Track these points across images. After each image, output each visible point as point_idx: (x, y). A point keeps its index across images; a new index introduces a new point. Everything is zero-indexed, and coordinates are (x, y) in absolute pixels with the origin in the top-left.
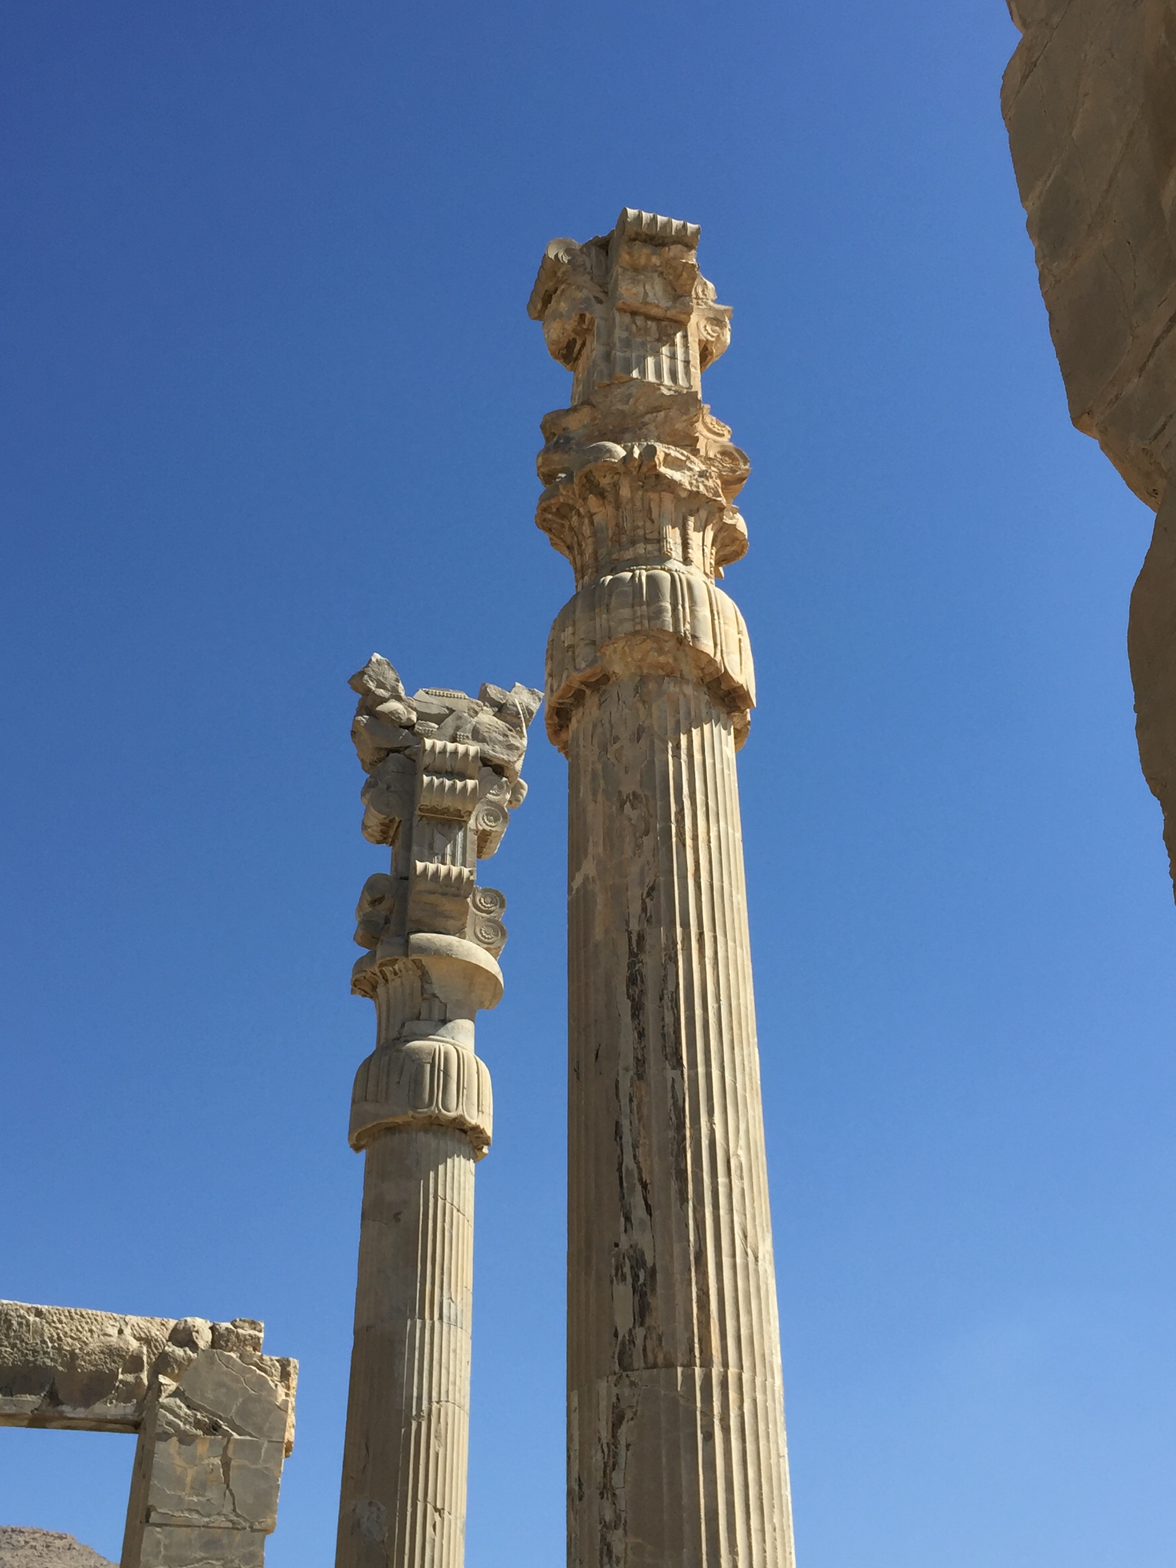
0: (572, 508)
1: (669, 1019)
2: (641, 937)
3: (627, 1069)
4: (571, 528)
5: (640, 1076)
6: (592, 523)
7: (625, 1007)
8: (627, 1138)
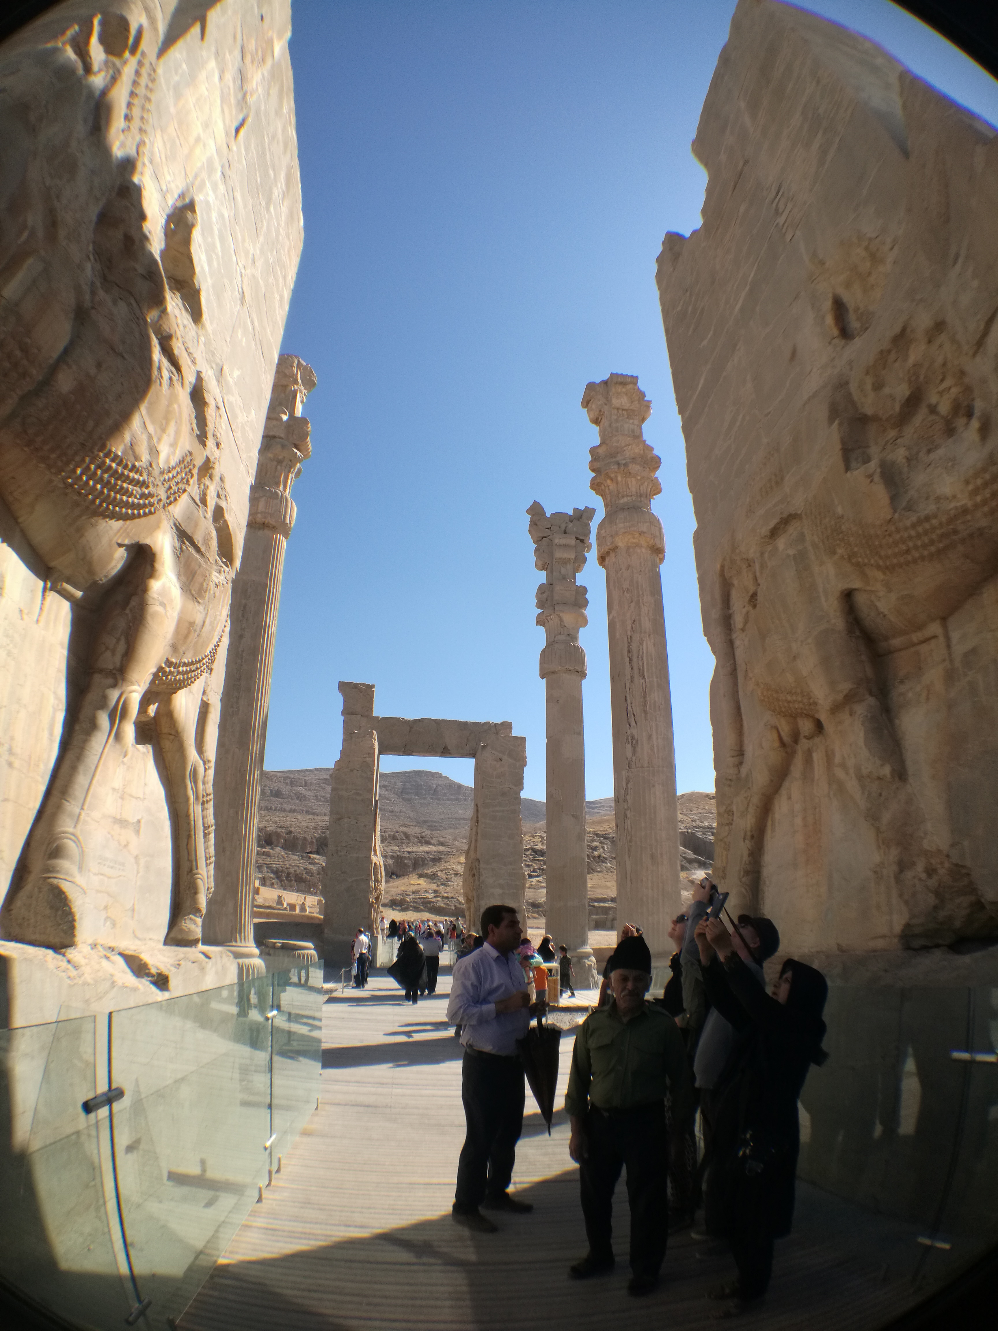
0: (602, 483)
1: (641, 663)
2: (631, 637)
3: (628, 680)
4: (602, 490)
5: (632, 682)
6: (609, 489)
7: (627, 660)
8: (629, 701)
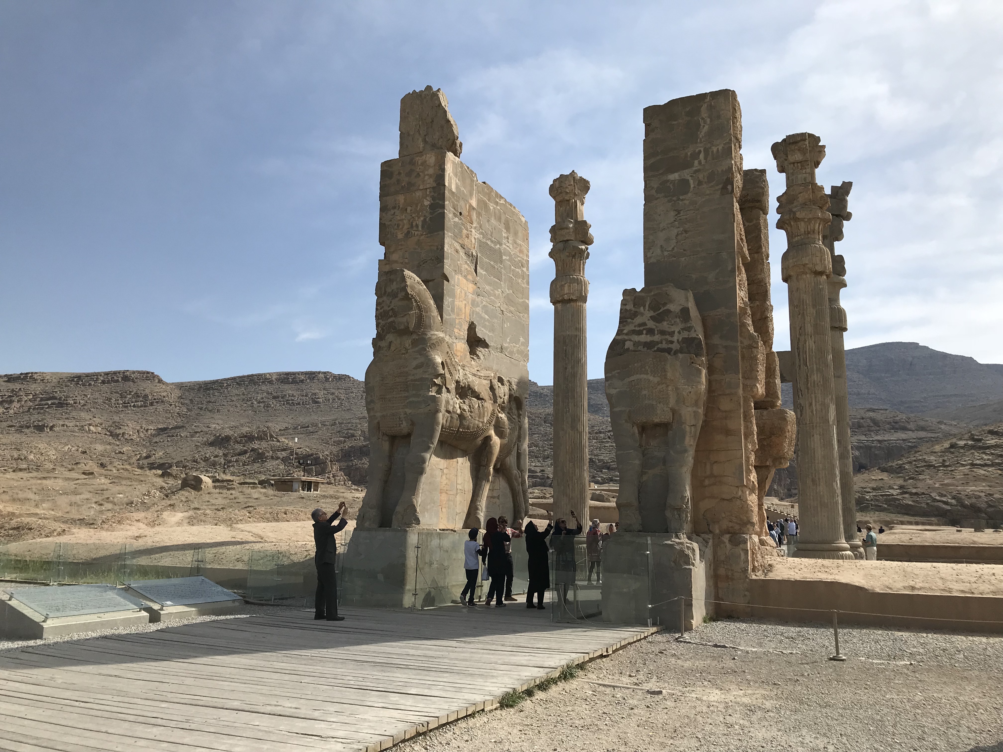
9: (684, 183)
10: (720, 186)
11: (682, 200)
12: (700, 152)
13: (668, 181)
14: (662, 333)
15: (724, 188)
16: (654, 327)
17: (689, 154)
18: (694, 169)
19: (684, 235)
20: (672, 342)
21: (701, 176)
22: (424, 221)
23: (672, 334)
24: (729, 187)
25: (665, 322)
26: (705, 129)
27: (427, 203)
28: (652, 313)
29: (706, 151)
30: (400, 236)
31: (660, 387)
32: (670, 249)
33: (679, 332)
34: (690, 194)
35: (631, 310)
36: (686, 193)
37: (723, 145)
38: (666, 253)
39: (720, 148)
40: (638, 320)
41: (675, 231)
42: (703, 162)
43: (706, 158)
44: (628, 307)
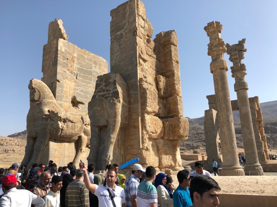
1: (219, 98)
9: (122, 34)
10: (132, 33)
11: (121, 41)
12: (126, 22)
13: (117, 35)
14: (107, 91)
15: (134, 34)
16: (105, 89)
17: (123, 24)
18: (125, 29)
19: (122, 54)
20: (110, 94)
21: (127, 31)
22: (53, 63)
23: (110, 91)
24: (135, 33)
25: (108, 87)
26: (128, 14)
27: (53, 57)
28: (105, 84)
29: (128, 21)
30: (47, 69)
31: (101, 111)
32: (118, 60)
33: (112, 90)
34: (123, 39)
35: (99, 83)
36: (122, 38)
37: (133, 18)
38: (116, 61)
39: (132, 19)
40: (101, 87)
41: (119, 53)
42: (127, 25)
43: (128, 24)
44: (98, 83)
